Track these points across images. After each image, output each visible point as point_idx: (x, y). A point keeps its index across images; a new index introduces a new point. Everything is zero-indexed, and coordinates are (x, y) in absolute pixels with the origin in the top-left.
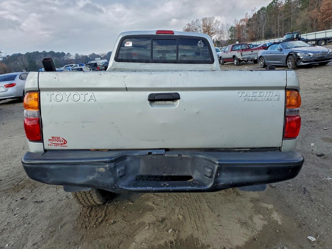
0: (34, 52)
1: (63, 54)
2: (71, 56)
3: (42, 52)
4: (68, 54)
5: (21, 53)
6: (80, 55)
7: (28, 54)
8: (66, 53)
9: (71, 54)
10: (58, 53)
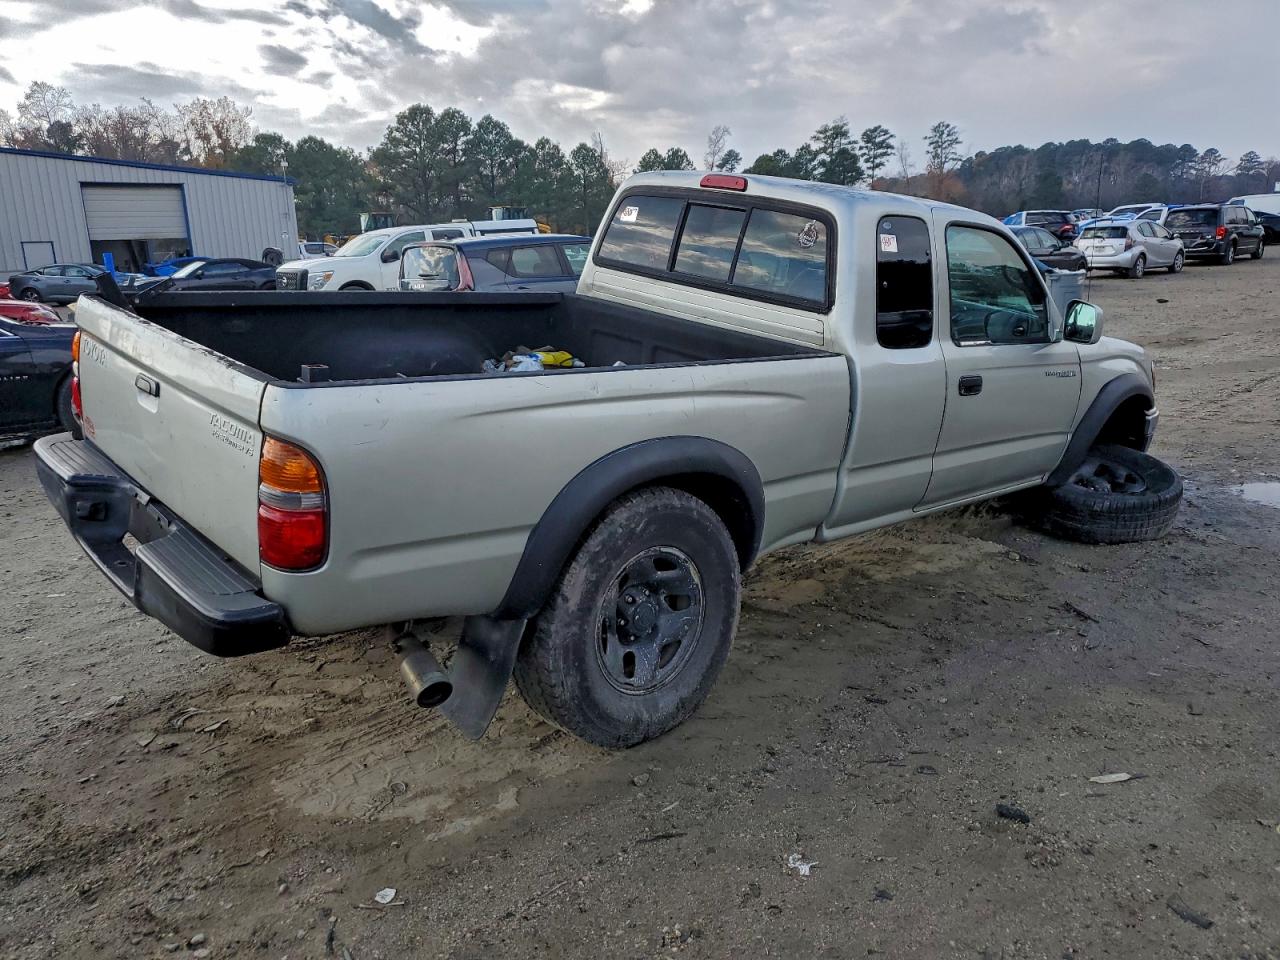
0: (1071, 143)
1: (1187, 152)
2: (1222, 164)
3: (1101, 142)
4: (1211, 152)
5: (1026, 146)
6: (1262, 160)
7: (1049, 150)
8: (1201, 152)
9: (1222, 153)
10: (1168, 149)
